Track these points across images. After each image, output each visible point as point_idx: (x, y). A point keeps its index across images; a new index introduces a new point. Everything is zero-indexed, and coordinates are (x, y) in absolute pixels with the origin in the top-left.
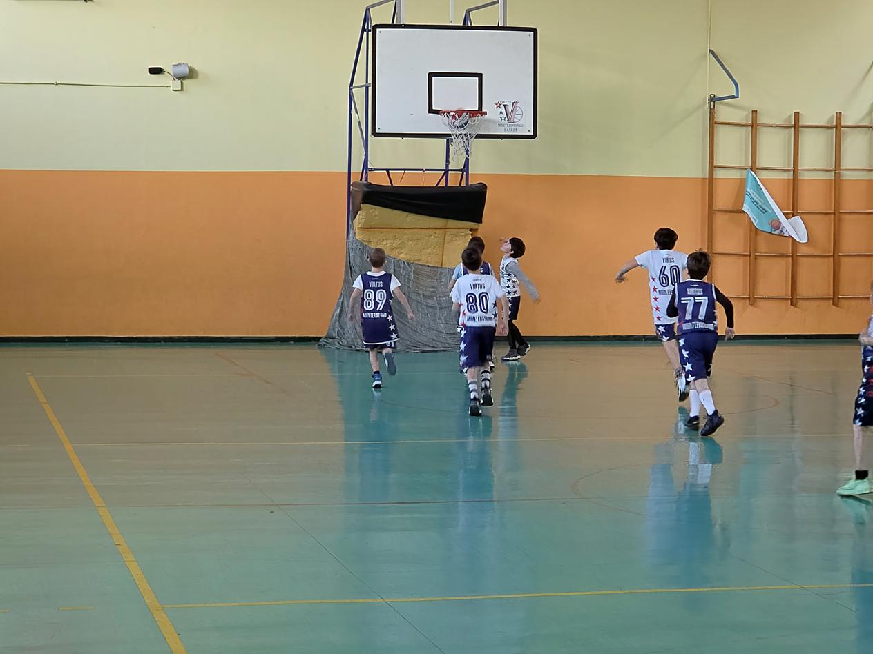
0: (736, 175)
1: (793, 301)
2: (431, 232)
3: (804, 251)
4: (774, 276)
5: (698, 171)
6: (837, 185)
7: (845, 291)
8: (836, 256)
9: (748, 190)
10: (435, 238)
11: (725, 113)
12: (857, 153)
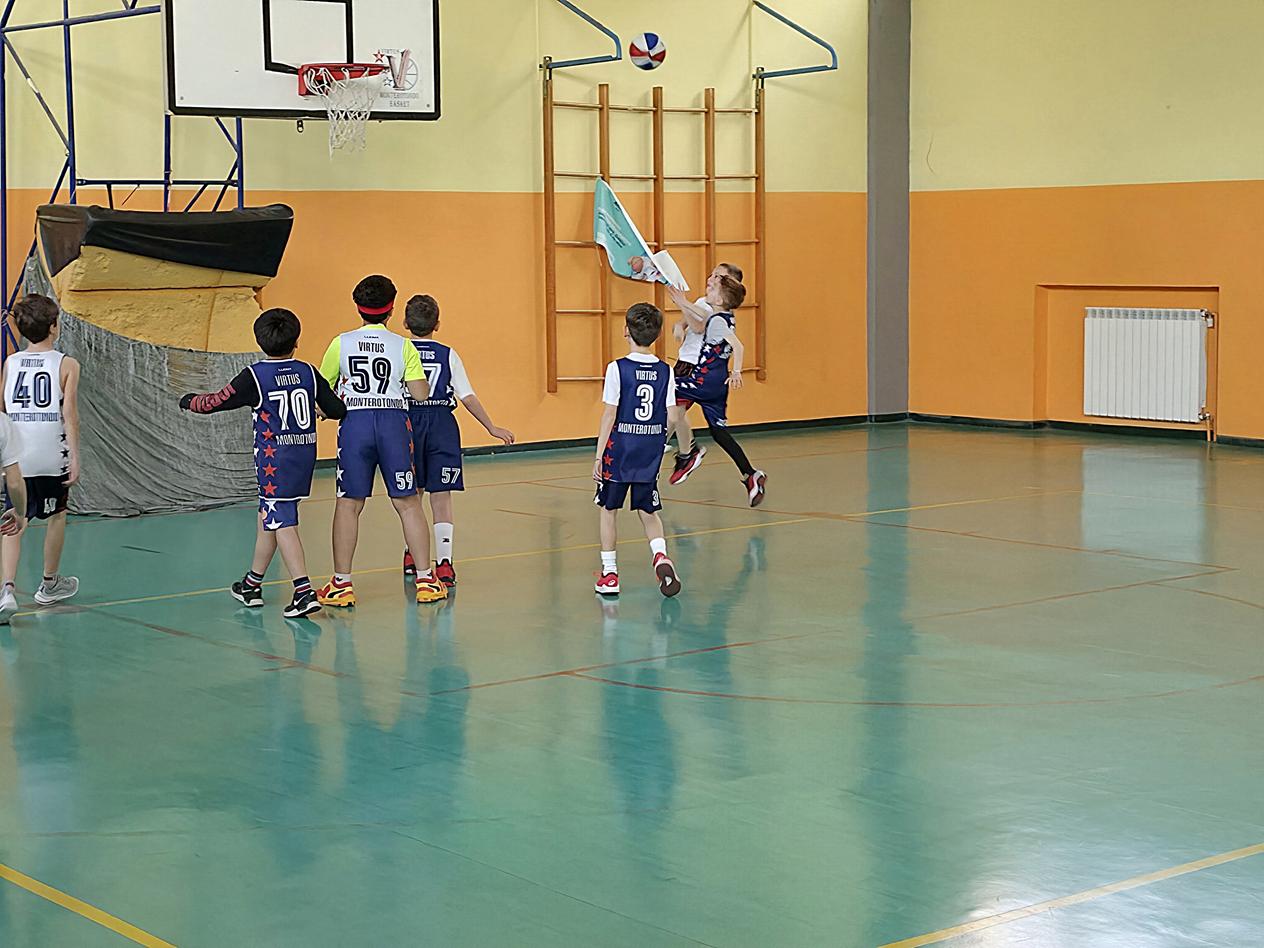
6: (708, 201)
9: (603, 211)
12: (732, 154)
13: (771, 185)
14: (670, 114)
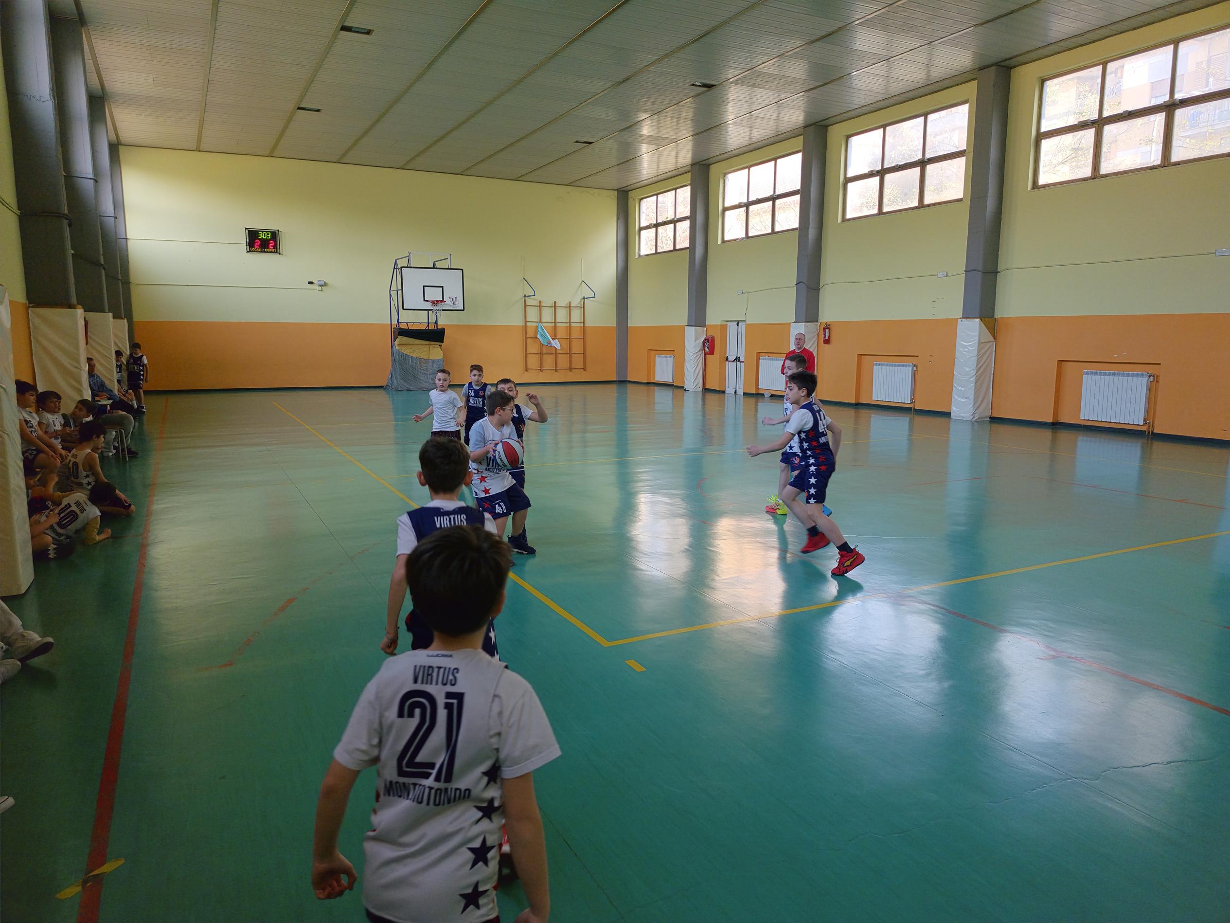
0: (534, 324)
1: (556, 370)
2: (425, 346)
3: (559, 352)
4: (549, 361)
5: (521, 323)
6: (570, 328)
7: (574, 366)
8: (570, 354)
9: (539, 330)
10: (426, 348)
11: (530, 302)
12: (576, 316)
13: (587, 324)
14: (559, 308)
